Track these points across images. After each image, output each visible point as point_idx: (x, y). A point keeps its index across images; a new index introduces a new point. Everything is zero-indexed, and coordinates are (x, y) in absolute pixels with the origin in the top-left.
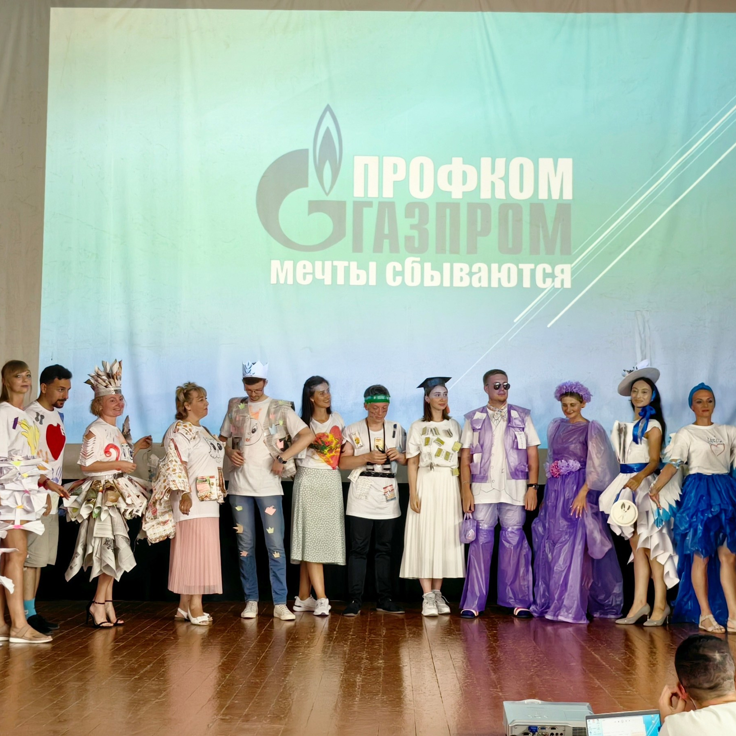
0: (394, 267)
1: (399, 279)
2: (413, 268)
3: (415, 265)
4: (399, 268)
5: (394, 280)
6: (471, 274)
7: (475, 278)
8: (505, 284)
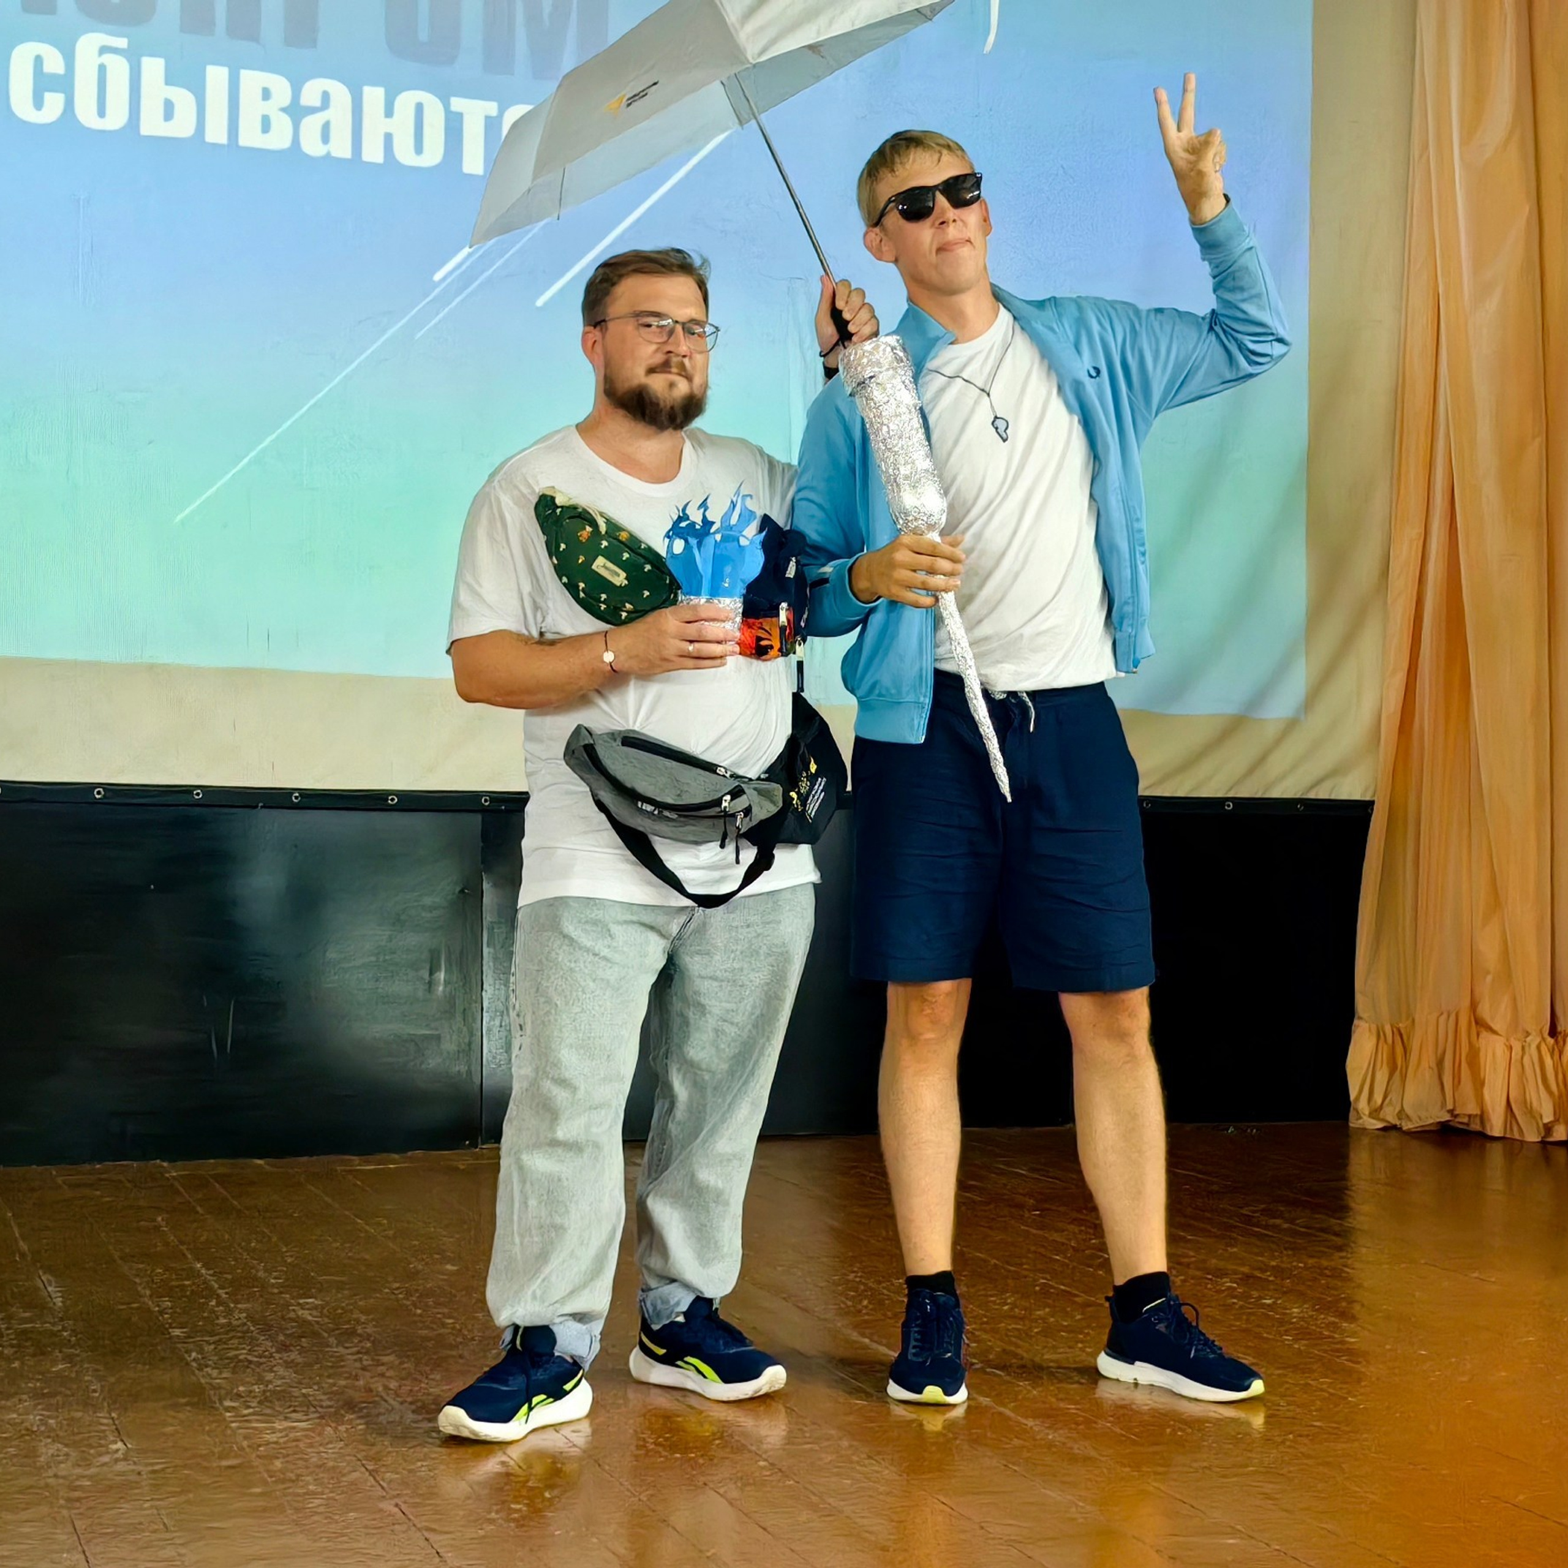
0: (38, 60)
1: (54, 103)
2: (102, 69)
3: (108, 59)
4: (54, 63)
5: (38, 104)
6: (296, 112)
7: (311, 125)
8: (405, 154)
